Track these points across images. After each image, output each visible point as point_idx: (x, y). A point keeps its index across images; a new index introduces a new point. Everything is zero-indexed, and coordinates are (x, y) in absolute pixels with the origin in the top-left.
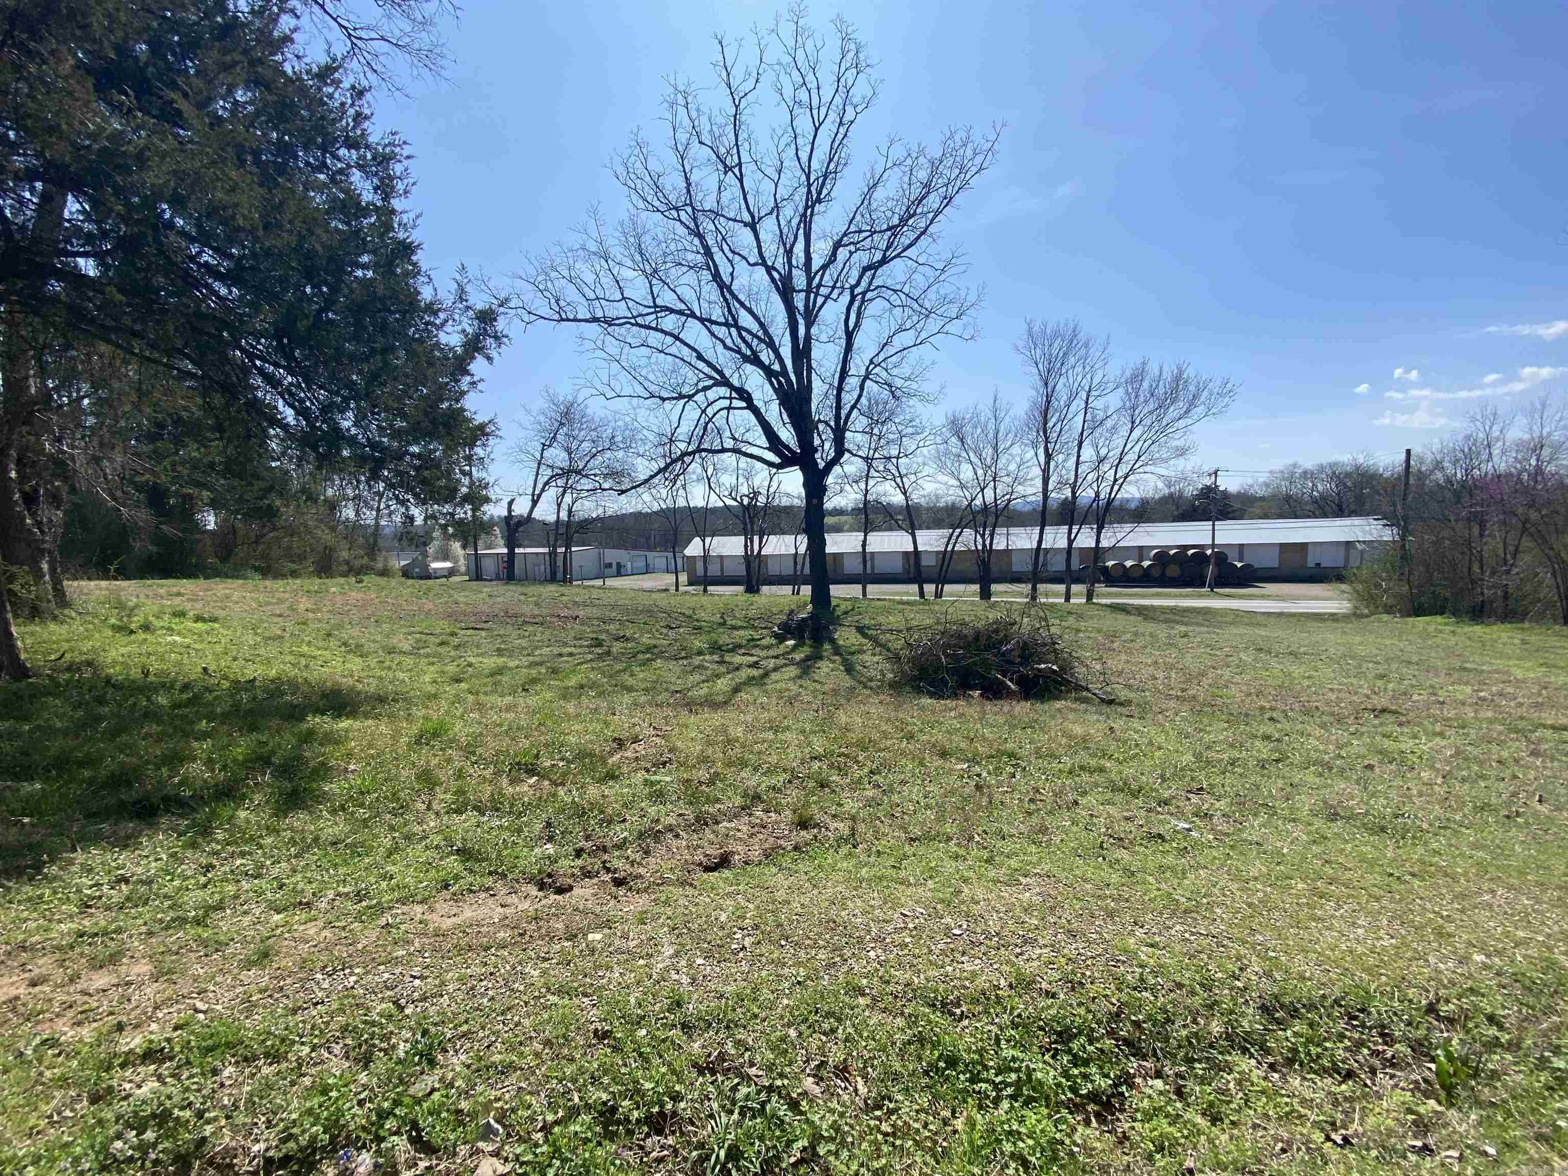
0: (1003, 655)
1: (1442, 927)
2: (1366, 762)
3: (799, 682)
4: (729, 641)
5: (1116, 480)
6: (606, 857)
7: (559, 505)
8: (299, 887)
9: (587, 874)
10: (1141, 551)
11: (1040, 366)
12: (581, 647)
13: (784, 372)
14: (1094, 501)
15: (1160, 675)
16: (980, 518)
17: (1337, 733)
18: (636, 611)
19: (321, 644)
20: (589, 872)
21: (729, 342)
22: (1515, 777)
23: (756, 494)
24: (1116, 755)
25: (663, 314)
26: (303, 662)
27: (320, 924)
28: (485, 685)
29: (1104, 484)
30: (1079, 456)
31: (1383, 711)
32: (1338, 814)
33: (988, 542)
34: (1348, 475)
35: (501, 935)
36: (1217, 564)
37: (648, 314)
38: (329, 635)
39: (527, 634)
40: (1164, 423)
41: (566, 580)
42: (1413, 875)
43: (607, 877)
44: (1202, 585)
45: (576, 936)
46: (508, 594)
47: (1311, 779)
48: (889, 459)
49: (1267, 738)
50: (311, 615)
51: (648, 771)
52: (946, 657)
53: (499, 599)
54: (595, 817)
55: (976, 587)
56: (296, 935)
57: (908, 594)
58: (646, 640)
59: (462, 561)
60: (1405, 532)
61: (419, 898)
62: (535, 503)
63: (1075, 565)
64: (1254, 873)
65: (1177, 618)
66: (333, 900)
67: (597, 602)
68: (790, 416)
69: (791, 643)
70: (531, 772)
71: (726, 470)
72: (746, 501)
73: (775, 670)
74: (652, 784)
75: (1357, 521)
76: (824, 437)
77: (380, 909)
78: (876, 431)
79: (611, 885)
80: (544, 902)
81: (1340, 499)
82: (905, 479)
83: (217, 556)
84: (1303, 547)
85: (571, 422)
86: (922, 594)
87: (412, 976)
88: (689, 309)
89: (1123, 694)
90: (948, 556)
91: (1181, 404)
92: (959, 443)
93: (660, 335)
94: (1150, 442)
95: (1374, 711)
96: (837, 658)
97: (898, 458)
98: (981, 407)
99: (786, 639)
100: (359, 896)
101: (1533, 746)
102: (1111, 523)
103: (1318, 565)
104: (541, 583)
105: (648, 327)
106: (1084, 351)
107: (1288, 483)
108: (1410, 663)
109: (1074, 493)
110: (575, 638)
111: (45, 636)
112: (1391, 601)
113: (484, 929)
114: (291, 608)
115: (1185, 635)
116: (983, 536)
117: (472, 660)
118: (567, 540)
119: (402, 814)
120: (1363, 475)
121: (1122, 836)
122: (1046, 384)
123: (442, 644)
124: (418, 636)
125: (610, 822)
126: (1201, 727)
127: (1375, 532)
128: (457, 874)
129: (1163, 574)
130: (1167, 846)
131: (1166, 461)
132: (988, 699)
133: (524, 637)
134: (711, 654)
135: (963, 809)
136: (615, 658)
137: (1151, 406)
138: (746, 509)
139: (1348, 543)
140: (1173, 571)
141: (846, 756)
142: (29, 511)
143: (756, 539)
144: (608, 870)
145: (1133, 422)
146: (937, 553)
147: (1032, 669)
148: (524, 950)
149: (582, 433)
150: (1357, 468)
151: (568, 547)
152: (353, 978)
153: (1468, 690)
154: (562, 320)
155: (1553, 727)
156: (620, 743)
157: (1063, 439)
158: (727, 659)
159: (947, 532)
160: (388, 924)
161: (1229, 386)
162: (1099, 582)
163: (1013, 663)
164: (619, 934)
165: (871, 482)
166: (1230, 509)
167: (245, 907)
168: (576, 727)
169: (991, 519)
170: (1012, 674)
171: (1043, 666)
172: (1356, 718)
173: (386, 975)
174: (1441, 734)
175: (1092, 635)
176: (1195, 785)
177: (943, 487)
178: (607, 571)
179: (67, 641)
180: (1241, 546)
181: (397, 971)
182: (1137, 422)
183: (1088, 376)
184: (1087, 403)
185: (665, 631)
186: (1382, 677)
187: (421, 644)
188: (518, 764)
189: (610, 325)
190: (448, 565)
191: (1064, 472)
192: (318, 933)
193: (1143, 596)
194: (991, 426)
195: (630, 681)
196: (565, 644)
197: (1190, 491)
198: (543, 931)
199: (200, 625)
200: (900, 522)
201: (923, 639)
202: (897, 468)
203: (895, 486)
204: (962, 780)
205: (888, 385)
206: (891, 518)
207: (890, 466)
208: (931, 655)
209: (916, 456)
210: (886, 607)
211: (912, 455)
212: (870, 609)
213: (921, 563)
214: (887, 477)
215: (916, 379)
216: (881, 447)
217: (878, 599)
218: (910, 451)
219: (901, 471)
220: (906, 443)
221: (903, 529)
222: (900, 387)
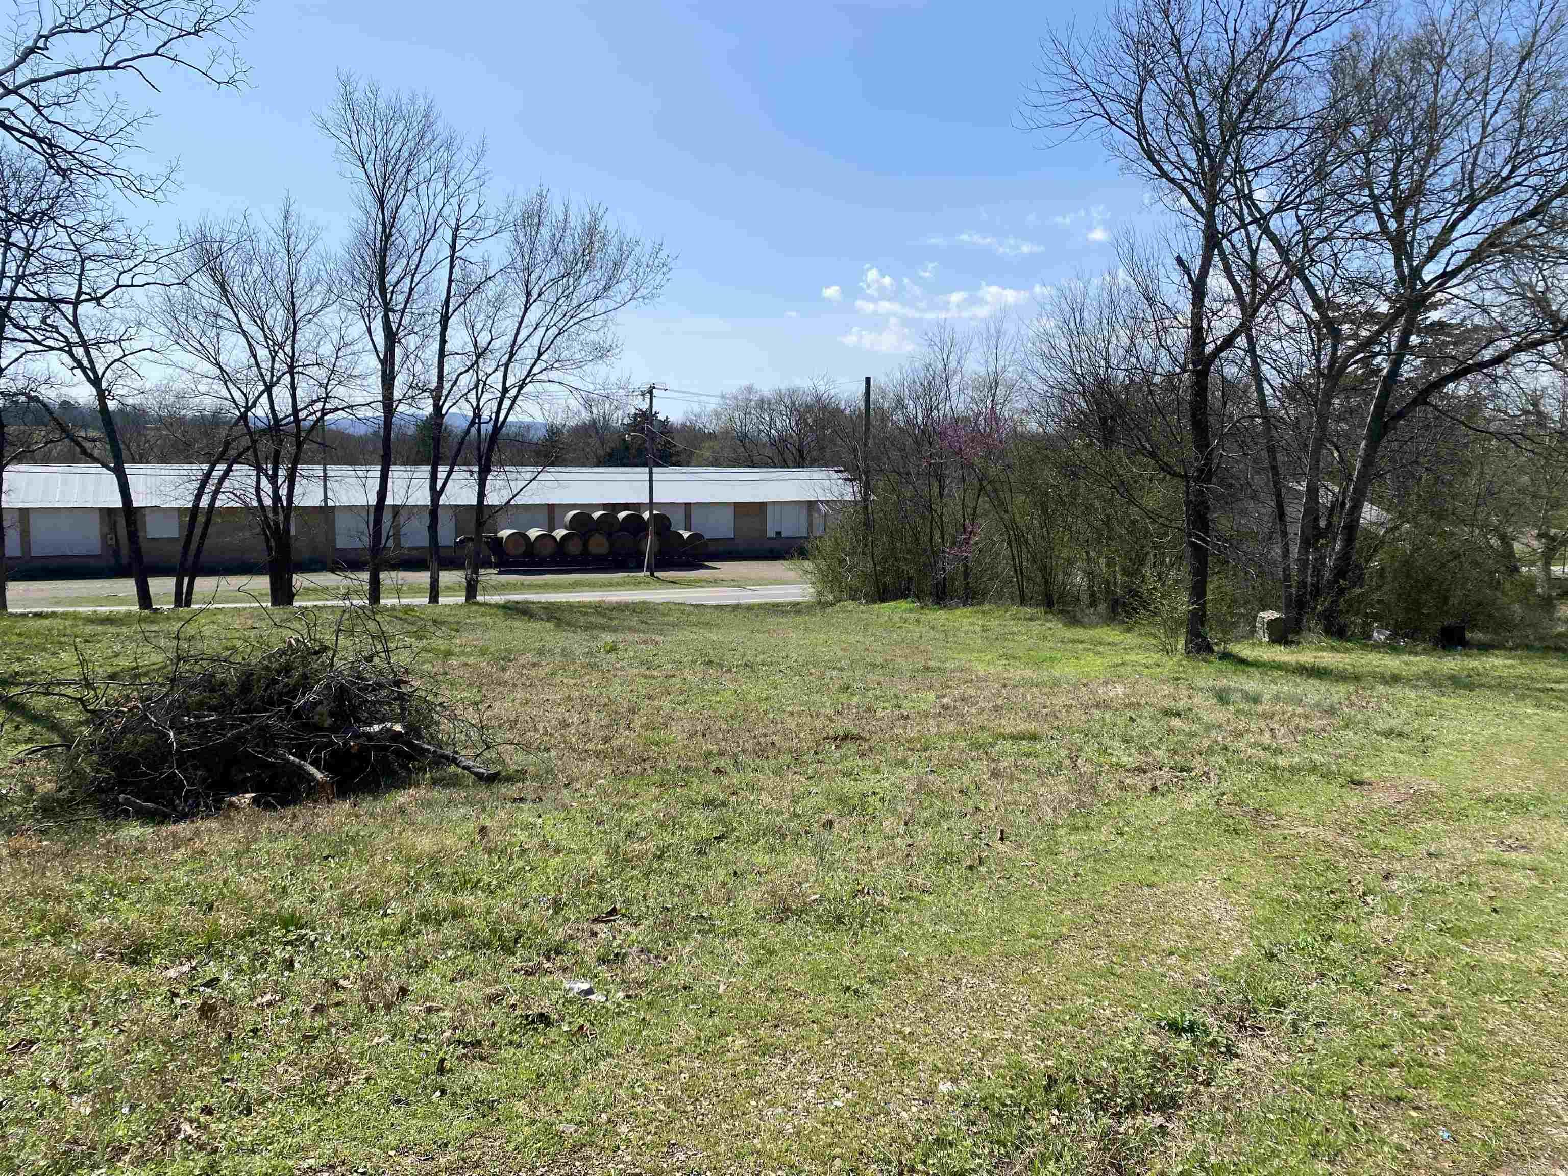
0: (297, 715)
1: (904, 1053)
2: (825, 817)
5: (505, 390)
10: (552, 511)
11: (369, 166)
14: (472, 423)
15: (575, 718)
16: (266, 445)
17: (795, 782)
22: (977, 809)
24: (486, 879)
29: (486, 396)
30: (443, 342)
31: (846, 737)
32: (788, 909)
33: (283, 492)
34: (809, 407)
36: (658, 534)
40: (575, 303)
42: (872, 981)
44: (639, 568)
47: (762, 859)
48: (54, 302)
49: (709, 803)
52: (179, 732)
55: (263, 583)
57: (112, 599)
60: (867, 488)
63: (447, 535)
64: (678, 1041)
65: (603, 621)
75: (817, 474)
78: (17, 238)
81: (801, 444)
82: (94, 353)
84: (761, 507)
86: (145, 599)
89: (515, 760)
90: (201, 519)
91: (598, 273)
92: (217, 290)
94: (554, 331)
95: (835, 739)
97: (76, 303)
98: (257, 221)
101: (993, 765)
102: (501, 464)
103: (778, 534)
106: (443, 155)
107: (742, 415)
108: (875, 666)
109: (437, 407)
112: (856, 584)
115: (613, 649)
116: (273, 479)
120: (824, 408)
121: (479, 1036)
122: (382, 203)
126: (623, 800)
127: (835, 489)
129: (585, 551)
130: (553, 1034)
131: (580, 364)
132: (269, 806)
135: (161, 1070)
137: (554, 271)
139: (810, 503)
140: (599, 545)
145: (528, 294)
146: (180, 511)
147: (356, 736)
150: (818, 399)
153: (931, 696)
155: (1012, 737)
157: (415, 307)
159: (197, 470)
161: (663, 255)
162: (487, 564)
163: (318, 728)
166: (673, 450)
169: (289, 447)
170: (317, 751)
171: (376, 728)
172: (816, 753)
174: (903, 763)
175: (471, 660)
176: (606, 907)
177: (186, 376)
180: (688, 505)
182: (535, 295)
183: (454, 201)
184: (453, 247)
186: (846, 688)
191: (419, 367)
193: (557, 588)
194: (280, 263)
197: (620, 417)
200: (88, 445)
201: (128, 698)
202: (75, 324)
203: (73, 364)
204: (172, 1002)
205: (40, 141)
206: (67, 434)
207: (55, 319)
208: (146, 731)
209: (117, 304)
210: (55, 633)
211: (106, 301)
212: (15, 639)
213: (141, 534)
214: (50, 342)
215: (111, 141)
216: (32, 275)
217: (36, 615)
218: (102, 292)
219: (83, 332)
220: (94, 273)
221: (96, 460)
222: (71, 149)
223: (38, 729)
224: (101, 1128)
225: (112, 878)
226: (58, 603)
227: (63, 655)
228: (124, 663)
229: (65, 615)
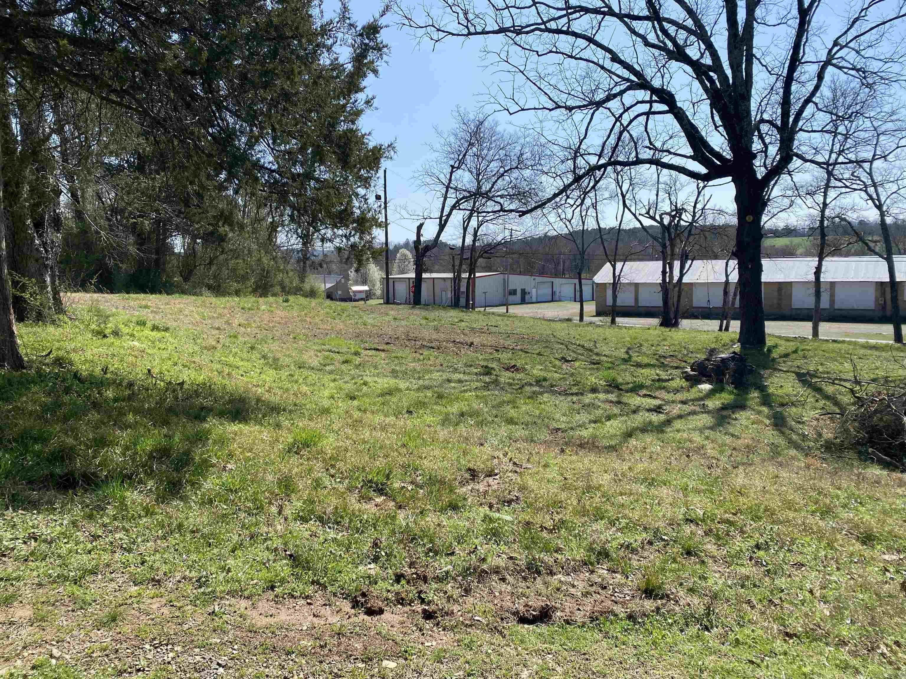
3: (707, 432)
4: (629, 379)
6: (424, 587)
7: (465, 229)
8: (156, 565)
9: (401, 601)
12: (469, 374)
13: (717, 66)
18: (532, 341)
19: (245, 355)
20: (403, 599)
21: (652, 38)
23: (678, 211)
25: (577, 15)
26: (226, 370)
27: (164, 601)
28: (374, 404)
35: (304, 643)
37: (560, 17)
38: (252, 348)
39: (422, 357)
41: (469, 306)
43: (419, 608)
45: (371, 660)
46: (412, 317)
48: (859, 163)
50: (242, 329)
51: (491, 507)
53: (403, 323)
54: (424, 545)
56: (142, 606)
58: (537, 372)
59: (378, 285)
61: (246, 593)
62: (442, 227)
66: (179, 582)
67: (493, 329)
68: (721, 118)
69: (706, 387)
70: (381, 491)
71: (644, 184)
72: (666, 220)
73: (680, 417)
74: (491, 520)
76: (767, 141)
77: (213, 597)
78: (841, 129)
79: (419, 617)
80: (353, 619)
82: (880, 189)
83: (181, 276)
85: (480, 142)
86: (898, 337)
87: (218, 664)
88: (607, 6)
93: (571, 39)
96: (765, 409)
97: (872, 161)
99: (700, 382)
100: (201, 583)
104: (444, 308)
105: (559, 31)
110: (466, 365)
111: (44, 335)
113: (292, 634)
114: (228, 323)
117: (368, 379)
118: (471, 264)
119: (256, 515)
123: (346, 362)
124: (327, 353)
125: (436, 553)
128: (283, 578)
133: (419, 360)
134: (607, 392)
135: (873, 609)
136: (502, 389)
138: (666, 229)
141: (731, 523)
142: (37, 233)
143: (677, 264)
144: (423, 601)
148: (321, 662)
149: (491, 152)
151: (472, 271)
152: (171, 655)
154: (470, 34)
156: (473, 474)
158: (625, 400)
160: (213, 612)
164: (412, 667)
165: (832, 194)
167: (113, 575)
168: (437, 452)
173: (198, 658)
178: (511, 298)
179: (58, 341)
181: (207, 657)
185: (557, 363)
187: (328, 361)
188: (371, 481)
189: (518, 34)
190: (366, 288)
192: (159, 609)
195: (513, 413)
196: (456, 370)
198: (342, 648)
199: (154, 333)
200: (872, 245)
201: (880, 393)
202: (870, 174)
203: (867, 197)
204: (885, 574)
205: (858, 70)
206: (861, 239)
207: (860, 173)
208: (888, 413)
209: (897, 158)
210: (843, 352)
211: (890, 158)
212: (821, 353)
213: (900, 298)
214: (855, 186)
215: (901, 60)
216: (848, 149)
217: (834, 341)
218: (887, 152)
219: (875, 178)
220: (885, 142)
221: (876, 254)
222: (876, 71)
223: (828, 403)
224: (834, 625)
225: (858, 492)
226: (847, 335)
227: (846, 364)
228: (881, 373)
229: (850, 343)
